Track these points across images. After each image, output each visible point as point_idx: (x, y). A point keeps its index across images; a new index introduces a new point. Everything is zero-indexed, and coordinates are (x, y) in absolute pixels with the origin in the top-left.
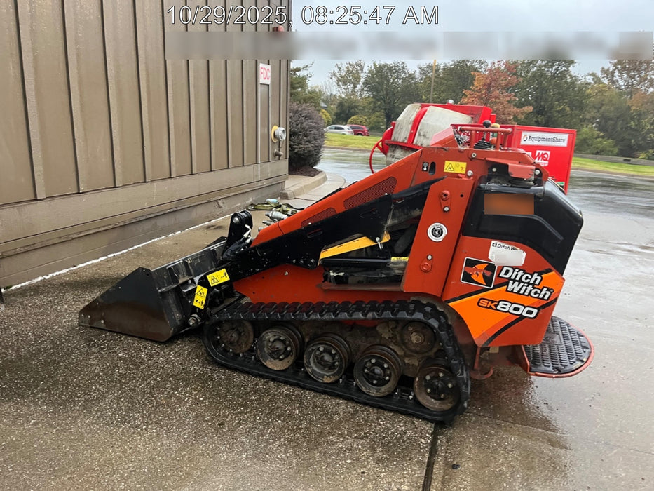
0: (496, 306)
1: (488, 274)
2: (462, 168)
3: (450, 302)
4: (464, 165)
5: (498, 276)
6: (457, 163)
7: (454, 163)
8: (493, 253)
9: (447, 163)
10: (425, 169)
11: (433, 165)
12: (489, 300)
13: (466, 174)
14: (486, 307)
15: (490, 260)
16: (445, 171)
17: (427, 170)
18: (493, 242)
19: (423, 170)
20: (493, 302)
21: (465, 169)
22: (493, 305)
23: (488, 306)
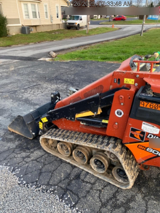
0: (146, 149)
1: (142, 136)
2: (133, 82)
3: (125, 144)
4: (133, 80)
5: (147, 137)
6: (130, 79)
7: (128, 80)
8: (144, 127)
9: (125, 79)
10: (115, 82)
11: (119, 80)
12: (143, 146)
13: (134, 85)
14: (141, 149)
15: (142, 130)
16: (124, 83)
17: (116, 82)
18: (143, 122)
19: (114, 82)
20: (144, 147)
21: (134, 82)
22: (144, 149)
23: (142, 148)
